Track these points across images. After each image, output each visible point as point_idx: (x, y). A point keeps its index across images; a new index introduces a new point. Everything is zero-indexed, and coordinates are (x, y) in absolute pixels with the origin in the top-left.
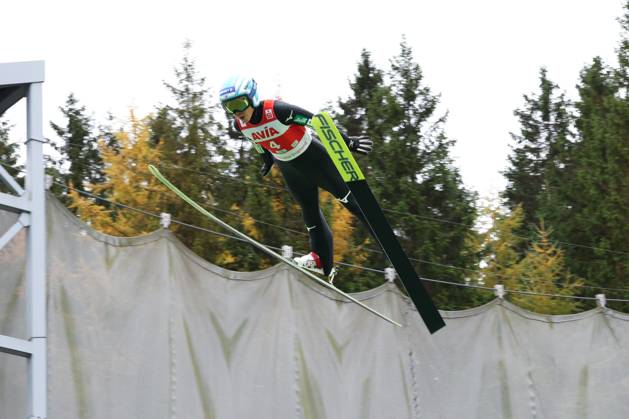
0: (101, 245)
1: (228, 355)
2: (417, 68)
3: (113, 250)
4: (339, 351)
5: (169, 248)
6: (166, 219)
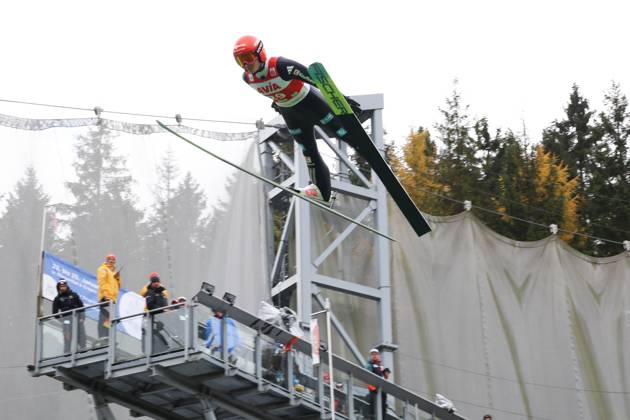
1: (519, 299)
2: (624, 98)
3: (434, 226)
4: (597, 297)
5: (472, 225)
6: (468, 204)
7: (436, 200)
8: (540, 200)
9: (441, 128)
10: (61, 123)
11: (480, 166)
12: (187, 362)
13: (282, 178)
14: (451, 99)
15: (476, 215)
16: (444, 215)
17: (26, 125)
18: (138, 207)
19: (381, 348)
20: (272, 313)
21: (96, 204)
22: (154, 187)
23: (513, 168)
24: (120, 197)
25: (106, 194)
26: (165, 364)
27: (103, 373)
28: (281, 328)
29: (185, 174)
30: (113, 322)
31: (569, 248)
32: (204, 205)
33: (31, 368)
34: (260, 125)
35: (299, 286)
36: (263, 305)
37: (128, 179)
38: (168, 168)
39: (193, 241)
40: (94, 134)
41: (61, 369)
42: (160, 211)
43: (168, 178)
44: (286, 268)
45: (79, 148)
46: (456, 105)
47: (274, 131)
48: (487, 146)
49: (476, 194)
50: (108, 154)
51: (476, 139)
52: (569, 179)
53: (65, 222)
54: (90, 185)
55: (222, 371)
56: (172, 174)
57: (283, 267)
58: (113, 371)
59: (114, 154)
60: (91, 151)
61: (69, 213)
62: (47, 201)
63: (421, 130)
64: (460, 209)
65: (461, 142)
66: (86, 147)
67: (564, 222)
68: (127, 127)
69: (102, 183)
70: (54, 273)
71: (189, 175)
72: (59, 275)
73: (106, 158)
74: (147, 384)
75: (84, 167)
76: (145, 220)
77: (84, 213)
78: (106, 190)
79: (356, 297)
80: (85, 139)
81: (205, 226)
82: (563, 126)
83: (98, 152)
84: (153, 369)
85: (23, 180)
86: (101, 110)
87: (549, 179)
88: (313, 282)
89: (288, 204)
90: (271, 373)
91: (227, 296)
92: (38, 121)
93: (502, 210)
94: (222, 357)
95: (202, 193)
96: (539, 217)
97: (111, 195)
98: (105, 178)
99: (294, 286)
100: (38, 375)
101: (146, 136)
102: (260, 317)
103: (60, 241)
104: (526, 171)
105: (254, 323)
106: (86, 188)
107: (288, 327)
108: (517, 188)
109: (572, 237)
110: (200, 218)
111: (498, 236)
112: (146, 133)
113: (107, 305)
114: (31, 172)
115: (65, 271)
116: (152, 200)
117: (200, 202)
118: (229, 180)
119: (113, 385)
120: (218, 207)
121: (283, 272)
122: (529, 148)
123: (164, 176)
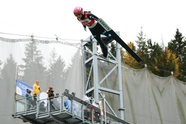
0: (133, 71)
1: (161, 95)
3: (135, 72)
5: (147, 72)
6: (146, 65)
7: (136, 64)
8: (168, 64)
9: (137, 42)
10: (21, 40)
11: (149, 53)
12: (61, 114)
13: (89, 57)
14: (140, 33)
15: (148, 69)
16: (138, 69)
17: (10, 41)
18: (44, 66)
19: (120, 110)
20: (86, 99)
21: (32, 65)
22: (49, 60)
23: (159, 54)
24: (39, 63)
25: (35, 62)
26: (54, 114)
27: (35, 117)
28: (90, 103)
29: (59, 56)
30: (38, 101)
31: (177, 79)
32: (65, 65)
33: (13, 116)
34: (82, 41)
35: (94, 90)
36: (84, 96)
37: (42, 57)
38: (54, 54)
39: (62, 77)
40: (31, 44)
41: (22, 116)
42: (51, 67)
43: (54, 57)
44: (91, 85)
45: (26, 48)
46: (142, 35)
47: (86, 43)
48: (151, 47)
49: (148, 62)
50: (35, 49)
51: (148, 45)
52: (176, 58)
53: (22, 71)
54: (30, 59)
55: (71, 116)
56: (55, 56)
57: (90, 84)
58: (38, 116)
59: (37, 50)
60: (30, 49)
61: (24, 68)
62: (16, 64)
63: (131, 43)
64: (144, 67)
65: (143, 46)
66: (28, 48)
67: (175, 71)
68: (41, 41)
69: (34, 58)
70: (20, 86)
71: (60, 56)
72: (21, 87)
73: (35, 51)
74: (49, 120)
75: (28, 54)
76: (47, 70)
77: (28, 68)
78: (35, 61)
79: (111, 94)
80: (28, 45)
81: (65, 72)
82: (174, 41)
83: (32, 49)
84: (51, 116)
85: (9, 58)
86: (33, 36)
87: (170, 58)
88: (99, 89)
89: (91, 65)
90: (86, 117)
91: (73, 93)
92: (14, 39)
93: (156, 67)
94: (72, 112)
95: (64, 62)
96: (167, 69)
97: (36, 62)
98: (35, 57)
99: (93, 90)
100: (15, 118)
101: (47, 44)
102: (83, 100)
103: (21, 76)
104: (163, 55)
105: (81, 102)
106: (29, 60)
107: (91, 103)
108: (161, 60)
109: (178, 75)
110: (64, 70)
111: (155, 75)
112: (47, 43)
113: (36, 96)
114: (11, 55)
115: (23, 86)
116: (49, 64)
117: (64, 64)
118: (72, 58)
119: (39, 121)
120: (69, 66)
121: (90, 86)
122: (164, 48)
123: (52, 56)
